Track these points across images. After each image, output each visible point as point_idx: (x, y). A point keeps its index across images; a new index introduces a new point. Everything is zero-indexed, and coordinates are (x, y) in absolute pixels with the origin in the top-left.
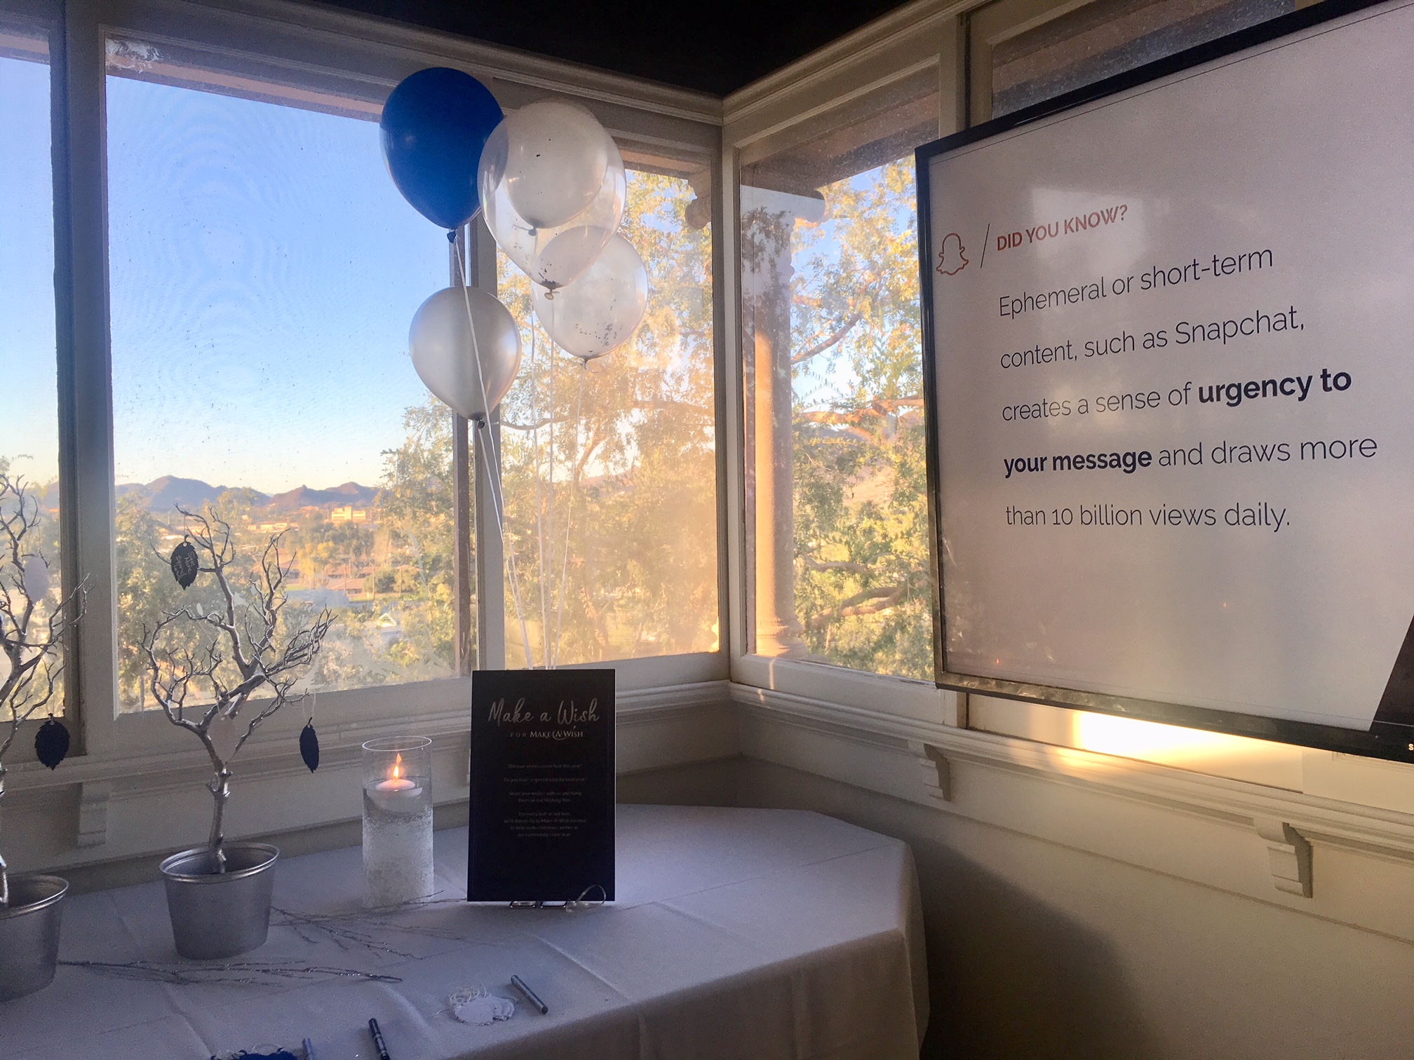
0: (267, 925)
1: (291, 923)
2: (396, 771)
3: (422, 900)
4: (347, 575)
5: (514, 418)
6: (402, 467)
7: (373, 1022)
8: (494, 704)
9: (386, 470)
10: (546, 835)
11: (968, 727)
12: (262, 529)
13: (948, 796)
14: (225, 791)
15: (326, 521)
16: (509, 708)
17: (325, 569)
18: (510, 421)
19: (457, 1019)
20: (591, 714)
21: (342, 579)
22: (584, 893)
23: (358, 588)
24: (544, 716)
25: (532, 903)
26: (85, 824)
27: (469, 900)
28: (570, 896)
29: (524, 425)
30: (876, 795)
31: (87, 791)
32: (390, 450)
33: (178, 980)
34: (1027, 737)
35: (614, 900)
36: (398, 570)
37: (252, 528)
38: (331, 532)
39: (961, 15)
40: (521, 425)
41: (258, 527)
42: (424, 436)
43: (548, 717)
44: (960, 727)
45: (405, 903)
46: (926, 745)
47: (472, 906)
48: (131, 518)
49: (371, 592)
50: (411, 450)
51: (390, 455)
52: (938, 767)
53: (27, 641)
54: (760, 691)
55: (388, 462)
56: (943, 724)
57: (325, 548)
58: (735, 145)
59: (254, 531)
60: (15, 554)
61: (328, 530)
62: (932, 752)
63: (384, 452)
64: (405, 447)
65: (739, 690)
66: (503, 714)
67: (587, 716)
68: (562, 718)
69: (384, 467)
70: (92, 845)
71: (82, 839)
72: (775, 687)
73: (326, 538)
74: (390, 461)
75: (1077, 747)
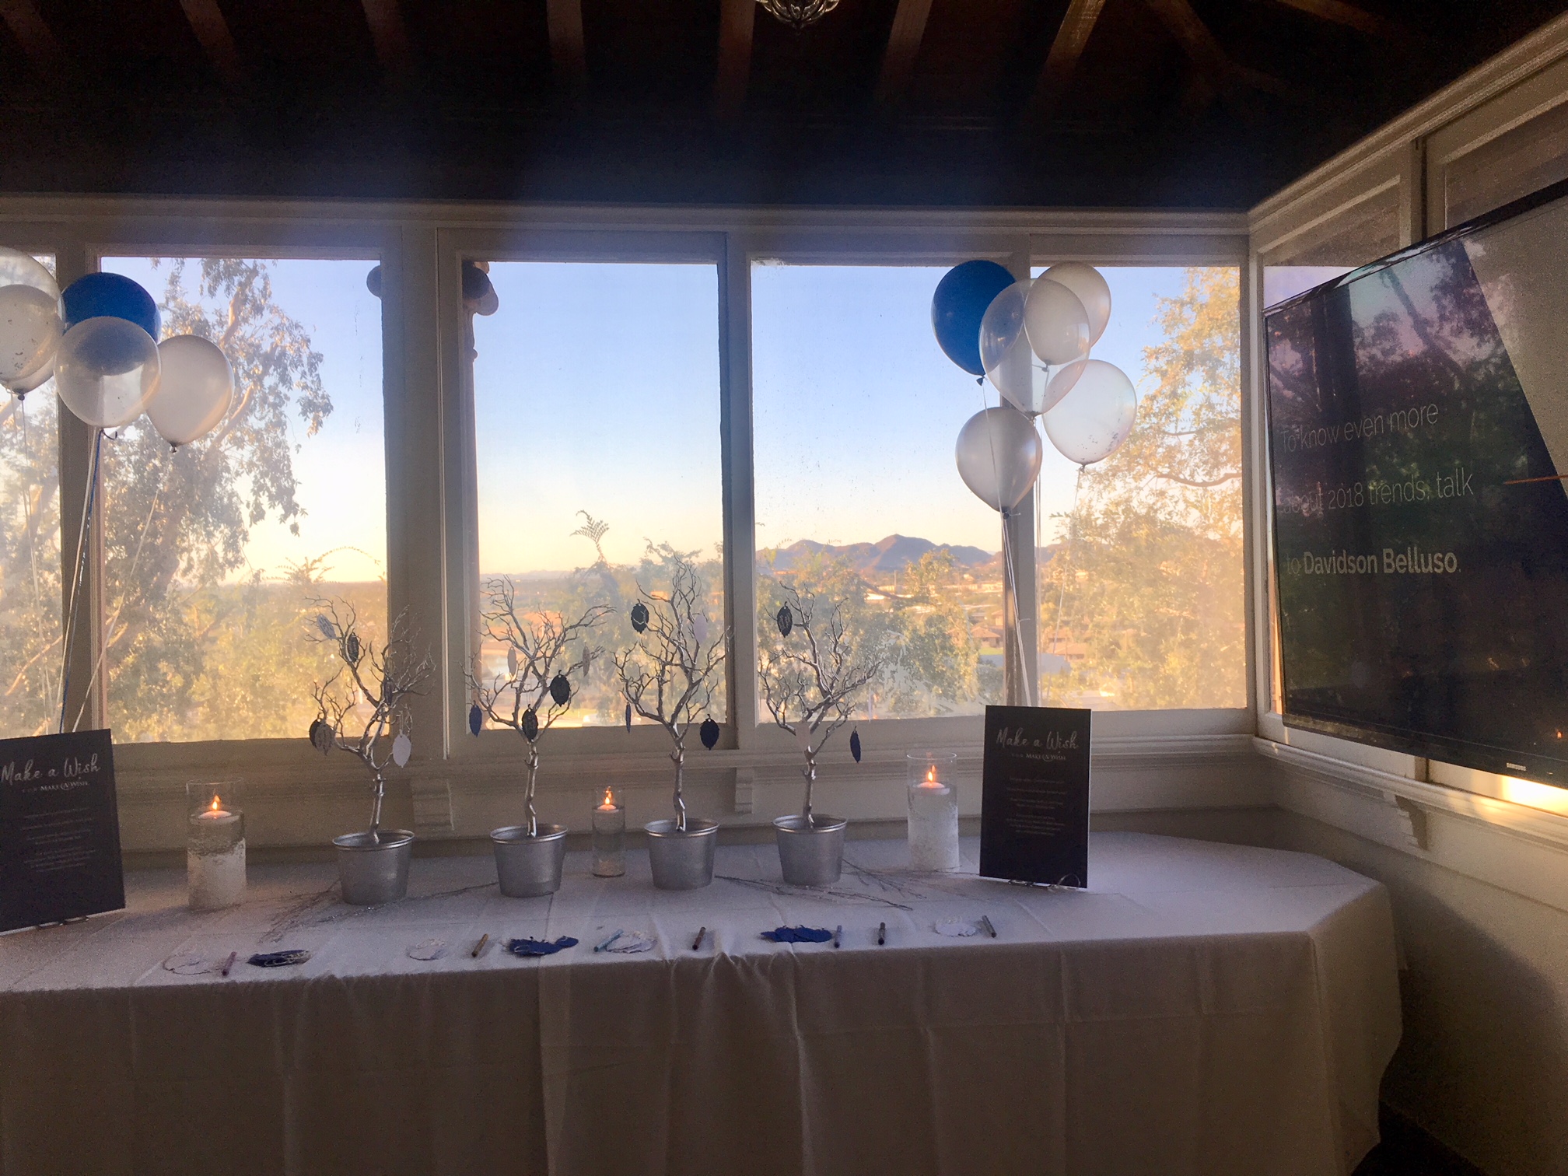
0: (840, 872)
1: (857, 873)
2: (930, 776)
3: (947, 871)
4: (1068, 639)
5: (1192, 475)
6: (1074, 530)
7: (883, 925)
8: (1001, 731)
9: (1058, 533)
10: (1036, 833)
11: (1428, 780)
12: (983, 588)
13: (1424, 845)
14: (813, 775)
15: (1047, 580)
16: (1012, 735)
17: (1046, 632)
18: (1188, 478)
19: (937, 932)
20: (1072, 742)
21: (1063, 643)
22: (1062, 879)
23: (1080, 653)
24: (1037, 743)
25: (1024, 882)
26: (739, 797)
27: (981, 875)
28: (1053, 881)
29: (1204, 481)
30: (1378, 845)
31: (739, 774)
32: (1058, 513)
33: (780, 893)
34: (1470, 790)
35: (1086, 887)
36: (1124, 635)
37: (974, 587)
38: (1051, 592)
39: (1416, 141)
40: (1201, 481)
41: (979, 587)
42: (1095, 498)
43: (1040, 743)
44: (1418, 779)
45: (936, 871)
46: (1396, 796)
47: (982, 880)
48: (842, 580)
49: (1094, 658)
50: (1084, 513)
51: (1064, 518)
52: (1412, 817)
53: (697, 668)
54: (1274, 744)
55: (1060, 525)
56: (1405, 777)
57: (1045, 610)
58: (1259, 251)
59: (975, 590)
60: (689, 613)
61: (1048, 591)
62: (1403, 803)
63: (1053, 516)
64: (1078, 509)
65: (1263, 744)
66: (1007, 738)
67: (1069, 744)
68: (1050, 745)
69: (1056, 529)
70: (742, 813)
71: (738, 808)
72: (1289, 742)
73: (1046, 599)
74: (1062, 524)
75: (1506, 799)
